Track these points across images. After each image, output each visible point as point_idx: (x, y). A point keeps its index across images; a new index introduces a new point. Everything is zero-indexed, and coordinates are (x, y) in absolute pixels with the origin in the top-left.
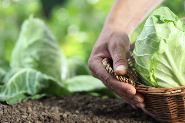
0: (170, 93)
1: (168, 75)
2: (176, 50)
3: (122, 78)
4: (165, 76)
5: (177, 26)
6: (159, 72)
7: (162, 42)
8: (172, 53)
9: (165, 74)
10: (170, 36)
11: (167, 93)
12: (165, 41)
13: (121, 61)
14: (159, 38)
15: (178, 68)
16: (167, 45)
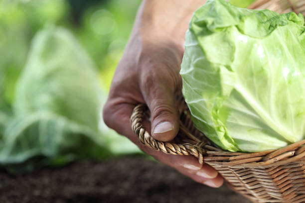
0: (272, 161)
1: (254, 129)
2: (255, 80)
3: (173, 149)
4: (249, 131)
5: (245, 32)
6: (235, 127)
7: (224, 72)
8: (251, 86)
9: (249, 127)
10: (236, 55)
11: (269, 162)
12: (228, 68)
13: (163, 113)
14: (215, 66)
15: (270, 112)
16: (235, 74)
